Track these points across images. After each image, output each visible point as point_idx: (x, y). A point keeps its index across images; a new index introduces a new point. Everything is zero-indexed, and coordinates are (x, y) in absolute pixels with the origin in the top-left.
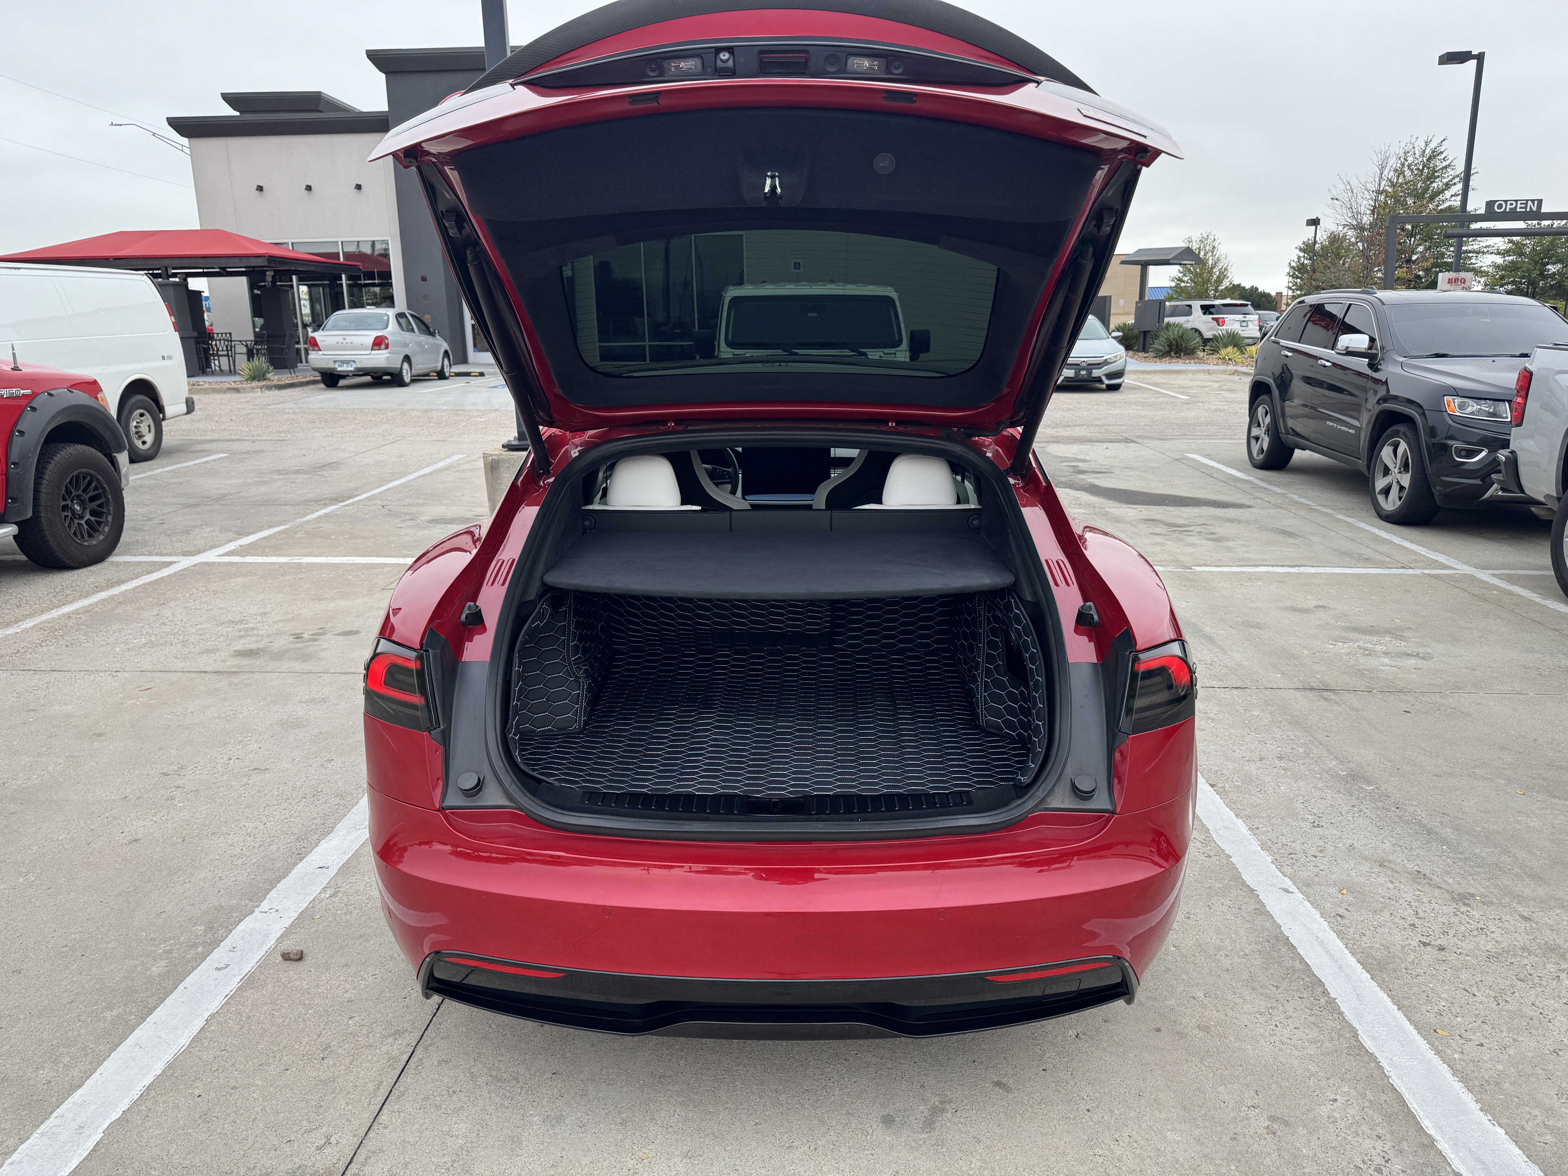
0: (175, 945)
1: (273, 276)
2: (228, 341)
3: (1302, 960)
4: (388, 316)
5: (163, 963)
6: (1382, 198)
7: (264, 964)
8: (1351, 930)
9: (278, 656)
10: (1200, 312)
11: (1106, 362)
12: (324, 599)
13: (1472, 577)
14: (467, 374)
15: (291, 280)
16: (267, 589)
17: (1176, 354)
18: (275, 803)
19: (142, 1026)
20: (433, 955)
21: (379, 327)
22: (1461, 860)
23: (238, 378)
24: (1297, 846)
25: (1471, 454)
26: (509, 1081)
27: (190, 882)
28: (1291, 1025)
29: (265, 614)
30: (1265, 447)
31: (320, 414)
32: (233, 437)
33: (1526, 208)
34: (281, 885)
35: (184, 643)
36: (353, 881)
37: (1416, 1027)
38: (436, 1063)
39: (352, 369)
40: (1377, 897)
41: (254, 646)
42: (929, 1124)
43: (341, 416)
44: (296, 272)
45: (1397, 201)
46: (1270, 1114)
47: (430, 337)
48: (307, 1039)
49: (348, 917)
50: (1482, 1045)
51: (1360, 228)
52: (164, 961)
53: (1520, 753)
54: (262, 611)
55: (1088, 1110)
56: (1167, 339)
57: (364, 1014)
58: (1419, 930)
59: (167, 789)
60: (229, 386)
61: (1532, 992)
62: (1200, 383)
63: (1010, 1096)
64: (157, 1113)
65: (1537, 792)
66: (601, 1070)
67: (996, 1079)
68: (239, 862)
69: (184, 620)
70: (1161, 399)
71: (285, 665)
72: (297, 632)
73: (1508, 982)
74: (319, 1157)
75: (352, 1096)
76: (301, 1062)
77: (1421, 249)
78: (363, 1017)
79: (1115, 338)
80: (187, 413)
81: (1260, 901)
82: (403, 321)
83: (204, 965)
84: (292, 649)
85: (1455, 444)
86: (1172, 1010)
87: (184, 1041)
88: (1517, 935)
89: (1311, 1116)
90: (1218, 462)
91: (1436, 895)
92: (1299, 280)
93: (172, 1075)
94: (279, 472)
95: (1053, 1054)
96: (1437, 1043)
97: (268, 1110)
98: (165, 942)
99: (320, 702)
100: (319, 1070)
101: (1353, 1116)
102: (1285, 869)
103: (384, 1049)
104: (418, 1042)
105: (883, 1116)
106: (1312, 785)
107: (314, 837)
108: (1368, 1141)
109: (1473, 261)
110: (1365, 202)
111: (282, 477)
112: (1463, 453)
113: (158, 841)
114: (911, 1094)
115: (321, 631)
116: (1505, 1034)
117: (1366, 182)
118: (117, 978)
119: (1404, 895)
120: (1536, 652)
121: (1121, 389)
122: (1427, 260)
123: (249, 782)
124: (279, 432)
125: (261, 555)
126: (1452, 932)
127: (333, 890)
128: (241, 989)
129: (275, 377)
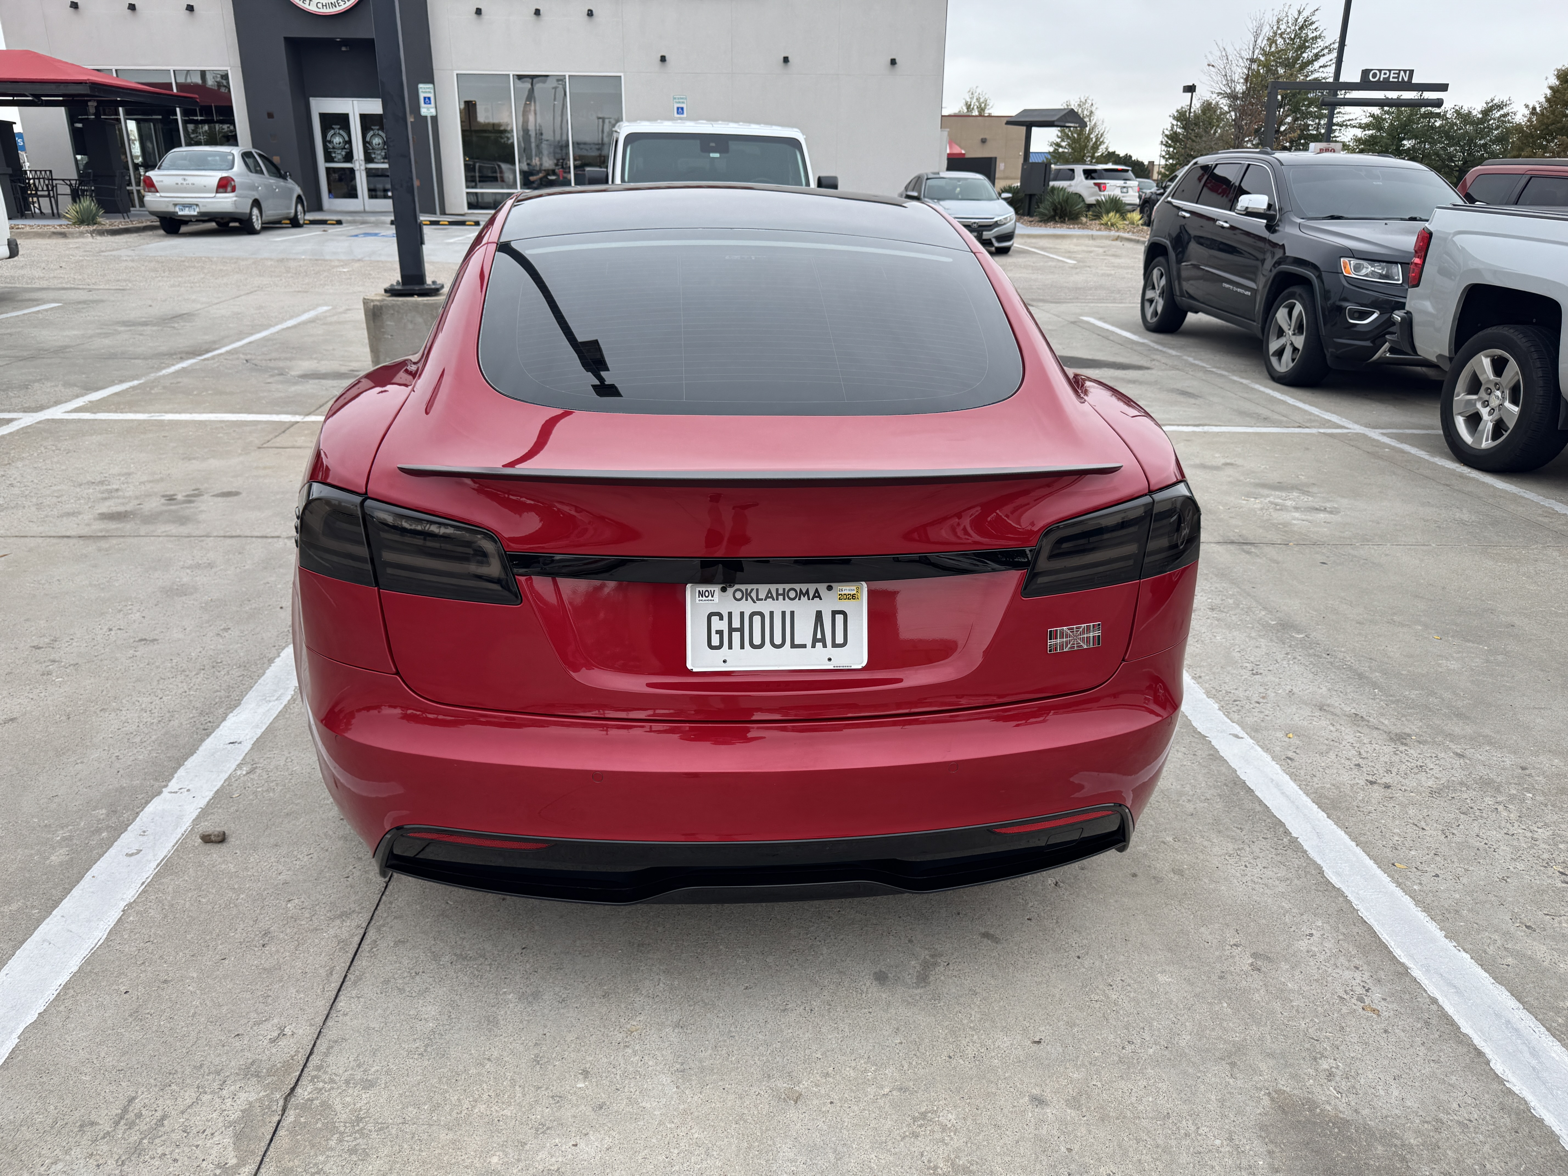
0: (75, 831)
1: (96, 107)
2: (49, 180)
3: (1260, 802)
4: (233, 155)
5: (64, 851)
6: (1254, 66)
7: (181, 847)
8: (1303, 772)
9: (151, 519)
10: (1083, 177)
11: (996, 224)
12: (194, 459)
13: (1365, 436)
14: (324, 222)
15: (117, 114)
16: (127, 448)
17: (1060, 218)
18: (169, 674)
19: (47, 920)
20: (395, 830)
21: (222, 167)
22: (1393, 702)
23: (64, 222)
24: (1240, 693)
25: (1363, 315)
26: (475, 959)
27: (82, 763)
28: (1259, 865)
29: (129, 474)
30: (1159, 309)
31: (162, 262)
32: (66, 286)
33: (1398, 77)
34: (190, 763)
35: (39, 506)
36: (272, 756)
37: (1376, 862)
38: (392, 944)
39: (196, 213)
40: (1321, 739)
41: (121, 509)
42: (923, 979)
43: (187, 264)
44: (122, 104)
45: (1269, 70)
46: (1252, 951)
47: (281, 180)
48: (242, 926)
49: (271, 794)
50: (1437, 876)
51: (1233, 96)
52: (64, 849)
53: (1432, 600)
54: (125, 471)
55: (1079, 957)
56: (1053, 203)
57: (304, 895)
58: (1364, 770)
59: (41, 663)
60: (53, 230)
61: (1475, 824)
62: (1085, 248)
63: (1000, 947)
64: (79, 1013)
65: (1452, 636)
66: (575, 942)
67: (983, 930)
68: (138, 740)
69: (36, 481)
70: (1050, 263)
71: (161, 528)
72: (168, 493)
73: (1452, 816)
74: (274, 1050)
75: (303, 984)
76: (239, 951)
77: (1289, 119)
78: (302, 899)
79: (1005, 199)
80: (10, 257)
81: (1213, 747)
82: (250, 161)
83: (112, 851)
84: (166, 511)
85: (1350, 306)
86: (1145, 855)
87: (100, 933)
88: (1453, 771)
89: (1291, 951)
90: (1113, 324)
91: (1375, 736)
92: (1171, 149)
93: (90, 972)
94: (124, 323)
95: (1036, 903)
96: (1396, 876)
97: (208, 1003)
98: (62, 828)
99: (206, 567)
100: (260, 957)
101: (1330, 949)
102: (1231, 715)
103: (332, 932)
104: (369, 923)
105: (875, 973)
106: (1245, 634)
107: (221, 711)
108: (1347, 972)
109: (1337, 134)
110: (1240, 70)
111: (128, 328)
112: (1356, 315)
113: (39, 719)
114: (900, 949)
115: (196, 492)
116: (1456, 864)
117: (1240, 50)
118: (10, 870)
119: (1346, 737)
120: (1433, 506)
121: (1010, 253)
122: (1294, 131)
123: (137, 654)
124: (118, 281)
125: (116, 412)
126: (1394, 770)
127: (250, 766)
128: (158, 876)
129: (107, 222)
